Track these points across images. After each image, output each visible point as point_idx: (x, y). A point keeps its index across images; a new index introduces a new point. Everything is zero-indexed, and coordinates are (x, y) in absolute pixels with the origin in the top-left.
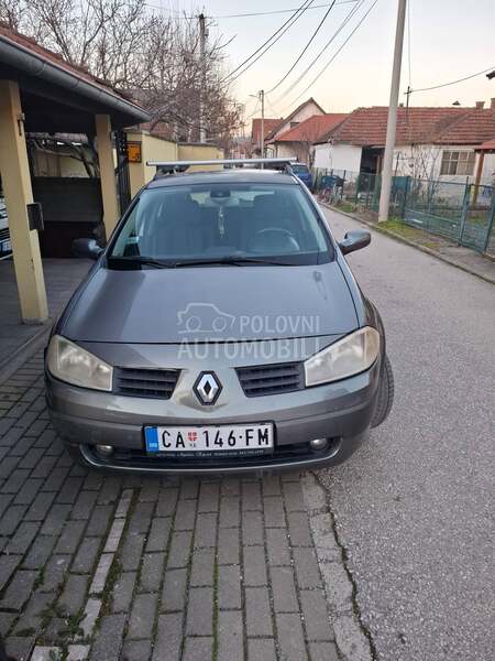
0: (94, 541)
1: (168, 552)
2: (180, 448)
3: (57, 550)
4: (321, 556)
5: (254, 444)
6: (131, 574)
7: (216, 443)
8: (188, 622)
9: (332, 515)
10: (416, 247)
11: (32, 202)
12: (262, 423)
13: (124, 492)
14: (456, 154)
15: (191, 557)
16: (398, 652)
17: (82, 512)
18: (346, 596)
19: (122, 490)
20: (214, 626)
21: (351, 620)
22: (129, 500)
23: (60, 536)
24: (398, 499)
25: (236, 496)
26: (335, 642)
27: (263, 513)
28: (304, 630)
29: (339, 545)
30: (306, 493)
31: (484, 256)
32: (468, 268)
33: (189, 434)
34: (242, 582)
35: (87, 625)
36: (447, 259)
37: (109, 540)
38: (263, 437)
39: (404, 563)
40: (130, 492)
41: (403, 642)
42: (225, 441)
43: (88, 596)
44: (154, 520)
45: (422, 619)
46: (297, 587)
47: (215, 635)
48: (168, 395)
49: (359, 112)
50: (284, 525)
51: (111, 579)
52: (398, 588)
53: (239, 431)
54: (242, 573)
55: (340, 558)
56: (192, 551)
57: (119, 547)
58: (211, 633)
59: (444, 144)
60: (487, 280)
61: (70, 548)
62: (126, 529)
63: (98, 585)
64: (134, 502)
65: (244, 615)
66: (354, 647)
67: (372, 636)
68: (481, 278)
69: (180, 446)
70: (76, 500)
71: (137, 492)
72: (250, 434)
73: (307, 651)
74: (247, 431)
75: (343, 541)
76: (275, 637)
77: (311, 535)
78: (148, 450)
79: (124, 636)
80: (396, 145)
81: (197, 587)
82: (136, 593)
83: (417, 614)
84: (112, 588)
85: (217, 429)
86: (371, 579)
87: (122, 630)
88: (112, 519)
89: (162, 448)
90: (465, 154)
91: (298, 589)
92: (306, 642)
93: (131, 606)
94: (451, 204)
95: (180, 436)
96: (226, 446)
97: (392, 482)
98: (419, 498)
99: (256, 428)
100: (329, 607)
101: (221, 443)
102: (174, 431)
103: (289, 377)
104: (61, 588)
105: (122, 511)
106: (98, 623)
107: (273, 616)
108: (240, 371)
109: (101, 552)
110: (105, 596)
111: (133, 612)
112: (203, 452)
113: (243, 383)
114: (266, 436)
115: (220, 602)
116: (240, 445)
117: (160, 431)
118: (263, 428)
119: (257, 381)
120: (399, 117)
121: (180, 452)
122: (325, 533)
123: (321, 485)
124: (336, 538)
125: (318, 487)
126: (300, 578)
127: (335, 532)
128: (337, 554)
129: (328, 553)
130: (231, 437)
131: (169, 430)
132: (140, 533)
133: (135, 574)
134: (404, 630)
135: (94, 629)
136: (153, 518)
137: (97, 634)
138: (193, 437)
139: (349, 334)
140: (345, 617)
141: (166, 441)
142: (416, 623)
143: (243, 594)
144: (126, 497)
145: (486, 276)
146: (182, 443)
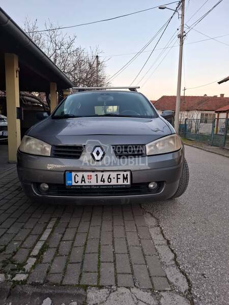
0: (35, 236)
1: (74, 240)
2: (83, 184)
3: (14, 239)
4: (156, 243)
5: (121, 182)
6: (53, 249)
7: (101, 181)
8: (84, 266)
9: (161, 228)
10: (192, 146)
11: (19, 106)
12: (125, 171)
13: (53, 219)
14: (207, 115)
15: (86, 242)
16: (202, 281)
17: (29, 226)
18: (171, 258)
19: (51, 218)
20: (99, 268)
21: (175, 268)
22: (55, 222)
23: (16, 234)
24: (194, 223)
25: (110, 220)
26: (166, 277)
27: (124, 226)
28: (149, 272)
29: (165, 239)
30: (146, 220)
31: (224, 149)
32: (217, 152)
33: (88, 176)
34: (114, 252)
35: (27, 267)
36: (207, 150)
37: (43, 236)
38: (125, 178)
39: (201, 246)
40: (56, 219)
41: (205, 277)
42: (106, 180)
43: (29, 256)
44: (67, 229)
45: (214, 269)
46: (143, 254)
47: (99, 272)
48: (78, 157)
49: (164, 98)
50: (136, 231)
51: (42, 251)
52: (199, 256)
53: (113, 175)
54: (114, 248)
55: (166, 244)
56: (87, 240)
57: (48, 239)
58: (97, 271)
59: (201, 110)
60: (226, 157)
61: (22, 238)
62: (52, 232)
63: (35, 252)
64: (57, 223)
65: (115, 265)
66: (177, 279)
67: (187, 274)
68: (224, 156)
69: (83, 182)
70: (27, 221)
71: (59, 219)
72: (119, 176)
73: (151, 281)
74: (117, 175)
75: (167, 237)
76: (133, 274)
77: (150, 235)
78: (67, 185)
79: (48, 272)
80: (180, 111)
81: (89, 253)
82: (55, 256)
83: (211, 266)
84: (43, 254)
85: (102, 173)
86: (184, 252)
87: (47, 269)
88: (45, 229)
89: (74, 184)
90: (211, 114)
91: (144, 255)
92: (150, 277)
93: (52, 261)
94: (206, 134)
95: (83, 177)
96: (106, 183)
97: (191, 217)
98: (205, 223)
99: (122, 173)
100: (162, 263)
101: (104, 181)
102: (80, 174)
104: (15, 253)
105: (51, 225)
106: (34, 267)
107: (131, 265)
109: (38, 240)
110: (39, 257)
111: (53, 263)
112: (95, 186)
114: (127, 178)
115: (102, 259)
116: (114, 182)
117: (73, 174)
118: (125, 173)
120: (181, 100)
121: (83, 186)
122: (157, 234)
123: (154, 217)
124: (164, 237)
125: (153, 218)
126: (145, 251)
127: (163, 234)
128: (165, 242)
129: (160, 242)
130: (109, 178)
131: (78, 174)
132: (59, 234)
133: (56, 249)
134: (205, 272)
135: (31, 269)
136: (66, 228)
137: (33, 271)
138: (90, 177)
139: (167, 135)
140: (171, 268)
141: (76, 180)
142: (211, 270)
143: (114, 256)
144: (53, 220)
145: (225, 155)
146: (84, 181)
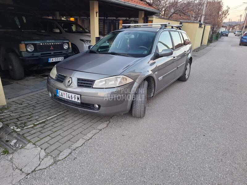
0: (47, 116)
1: (56, 123)
2: (62, 97)
4: (84, 137)
5: (76, 100)
7: (68, 97)
8: (41, 135)
9: (100, 131)
11: (98, 37)
12: (78, 94)
16: (70, 160)
18: (77, 146)
21: (71, 151)
22: (63, 112)
26: (61, 152)
27: (85, 124)
28: (59, 147)
30: (101, 125)
33: (64, 93)
34: (60, 134)
37: (50, 117)
40: (66, 111)
42: (70, 97)
43: (33, 124)
47: (42, 139)
48: (62, 82)
50: (86, 128)
51: (40, 123)
53: (73, 95)
57: (50, 119)
61: (41, 116)
63: (37, 123)
65: (52, 139)
66: (64, 155)
67: (70, 155)
73: (53, 150)
74: (75, 96)
77: (88, 133)
78: (57, 95)
79: (28, 132)
81: (51, 131)
82: (41, 127)
85: (69, 93)
88: (55, 114)
92: (56, 149)
96: (70, 99)
97: (129, 131)
99: (77, 95)
100: (70, 146)
102: (61, 92)
103: (90, 84)
104: (31, 121)
105: (59, 113)
107: (57, 142)
108: (79, 79)
109: (45, 118)
110: (35, 125)
112: (66, 99)
113: (78, 83)
114: (79, 99)
115: (51, 135)
116: (73, 99)
117: (59, 91)
119: (82, 83)
122: (92, 134)
124: (93, 136)
125: (107, 125)
126: (73, 139)
129: (87, 138)
130: (71, 97)
132: (56, 118)
134: (78, 158)
139: (114, 76)
143: (57, 136)
146: (62, 95)
